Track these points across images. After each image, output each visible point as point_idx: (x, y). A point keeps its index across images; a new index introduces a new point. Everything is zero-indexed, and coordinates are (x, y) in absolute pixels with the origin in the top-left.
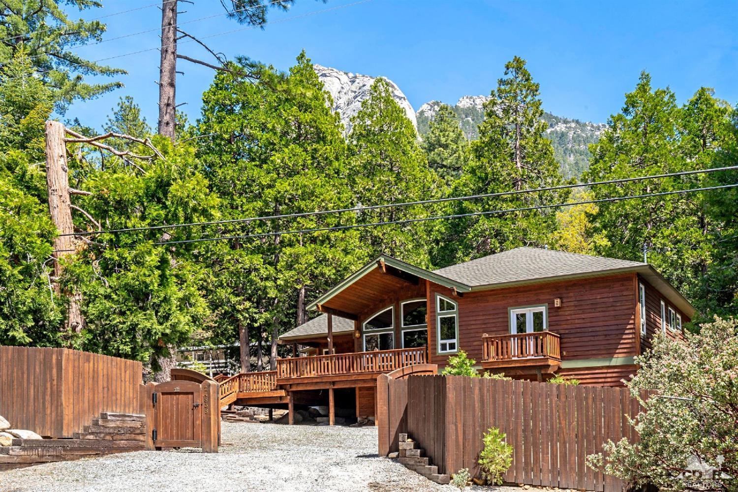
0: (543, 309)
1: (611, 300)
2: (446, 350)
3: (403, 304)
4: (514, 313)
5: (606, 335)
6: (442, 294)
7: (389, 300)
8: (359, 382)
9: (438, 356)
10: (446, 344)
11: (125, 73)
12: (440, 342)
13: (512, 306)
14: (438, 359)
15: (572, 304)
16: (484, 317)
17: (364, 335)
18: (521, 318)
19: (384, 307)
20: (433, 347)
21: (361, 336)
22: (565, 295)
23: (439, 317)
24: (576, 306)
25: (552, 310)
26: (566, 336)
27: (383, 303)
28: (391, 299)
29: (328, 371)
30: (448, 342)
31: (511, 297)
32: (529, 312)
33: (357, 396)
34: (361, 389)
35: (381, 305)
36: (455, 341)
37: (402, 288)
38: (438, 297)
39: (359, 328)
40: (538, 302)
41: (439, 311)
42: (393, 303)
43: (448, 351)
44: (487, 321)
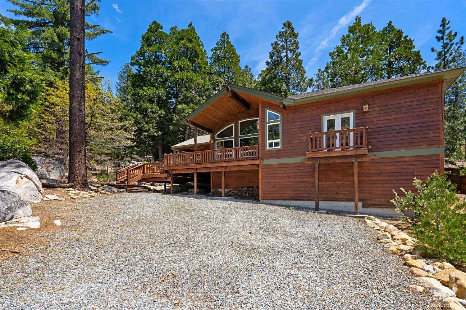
0: (351, 115)
1: (416, 103)
2: (272, 147)
3: (240, 122)
4: (326, 118)
5: (409, 132)
6: (271, 109)
7: (231, 120)
8: (212, 168)
9: (267, 151)
10: (272, 143)
11: (112, 32)
12: (268, 141)
13: (325, 114)
14: (267, 153)
15: (377, 108)
16: (302, 123)
17: (216, 142)
18: (331, 124)
19: (228, 125)
20: (263, 145)
21: (214, 142)
22: (371, 103)
23: (268, 125)
24: (381, 110)
26: (372, 133)
27: (228, 122)
30: (274, 141)
31: (324, 107)
32: (338, 118)
33: (211, 177)
34: (213, 173)
35: (226, 123)
36: (279, 140)
37: (239, 112)
38: (268, 111)
39: (213, 138)
40: (346, 109)
41: (268, 121)
42: (233, 122)
43: (274, 147)
44: (304, 126)
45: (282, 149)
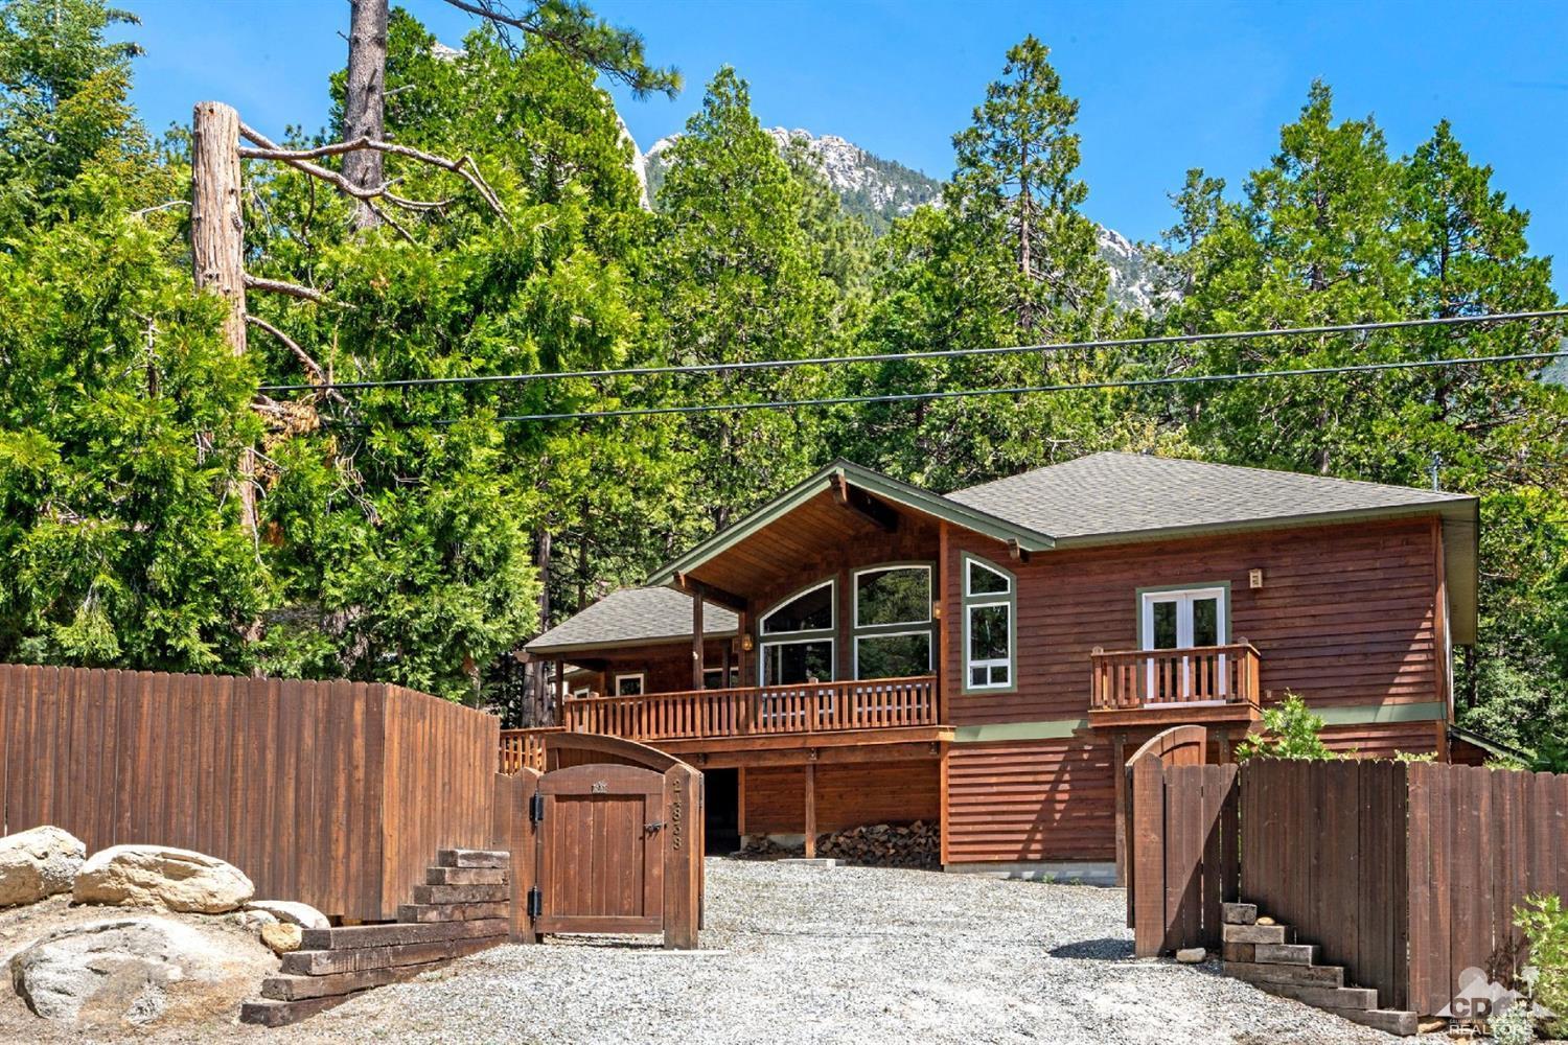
0: (1218, 593)
1: (1380, 574)
2: (985, 682)
3: (857, 574)
4: (1148, 600)
5: (1365, 654)
6: (978, 554)
7: (824, 566)
8: (767, 755)
9: (965, 698)
10: (984, 670)
12: (971, 664)
13: (1145, 585)
14: (966, 703)
15: (1288, 582)
16: (1078, 610)
17: (762, 645)
18: (1166, 613)
19: (811, 582)
20: (954, 676)
21: (755, 648)
22: (1271, 563)
23: (969, 607)
24: (1297, 587)
25: (1242, 596)
26: (1273, 655)
27: (810, 572)
28: (829, 564)
29: (693, 729)
30: (990, 664)
31: (1144, 564)
32: (1184, 600)
33: (741, 789)
34: (749, 771)
35: (805, 576)
36: (1006, 662)
37: (856, 538)
38: (969, 561)
39: (749, 628)
40: (1206, 577)
41: (969, 594)
42: (832, 573)
43: (990, 685)
44: (1084, 619)
45: (1016, 690)
